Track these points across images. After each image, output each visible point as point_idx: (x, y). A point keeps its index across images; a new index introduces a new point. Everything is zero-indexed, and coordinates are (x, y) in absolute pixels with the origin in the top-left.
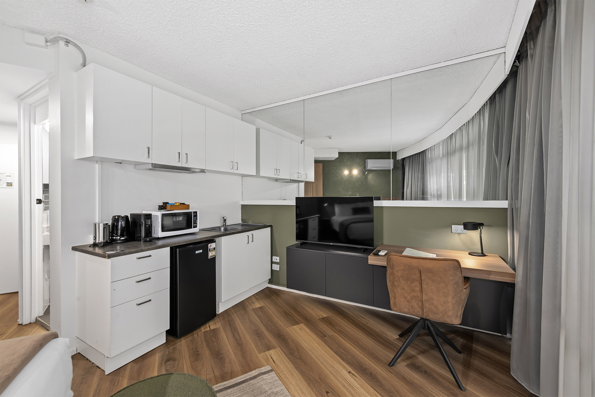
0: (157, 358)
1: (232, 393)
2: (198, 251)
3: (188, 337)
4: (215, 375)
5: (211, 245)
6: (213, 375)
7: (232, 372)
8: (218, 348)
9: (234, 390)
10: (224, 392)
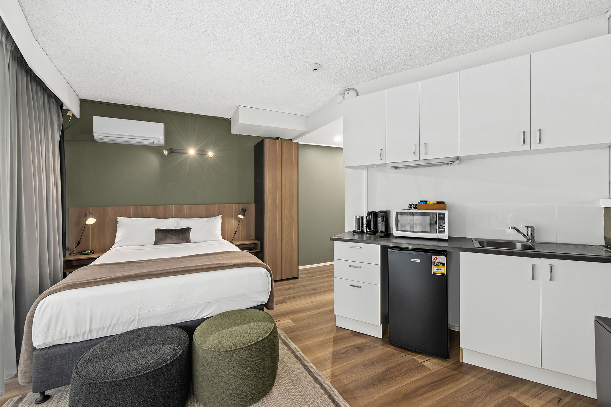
0: (360, 341)
1: (324, 402)
2: (414, 259)
3: (397, 350)
4: (347, 384)
5: (436, 258)
6: (348, 383)
7: (355, 398)
8: (390, 378)
9: (329, 403)
10: (324, 393)
